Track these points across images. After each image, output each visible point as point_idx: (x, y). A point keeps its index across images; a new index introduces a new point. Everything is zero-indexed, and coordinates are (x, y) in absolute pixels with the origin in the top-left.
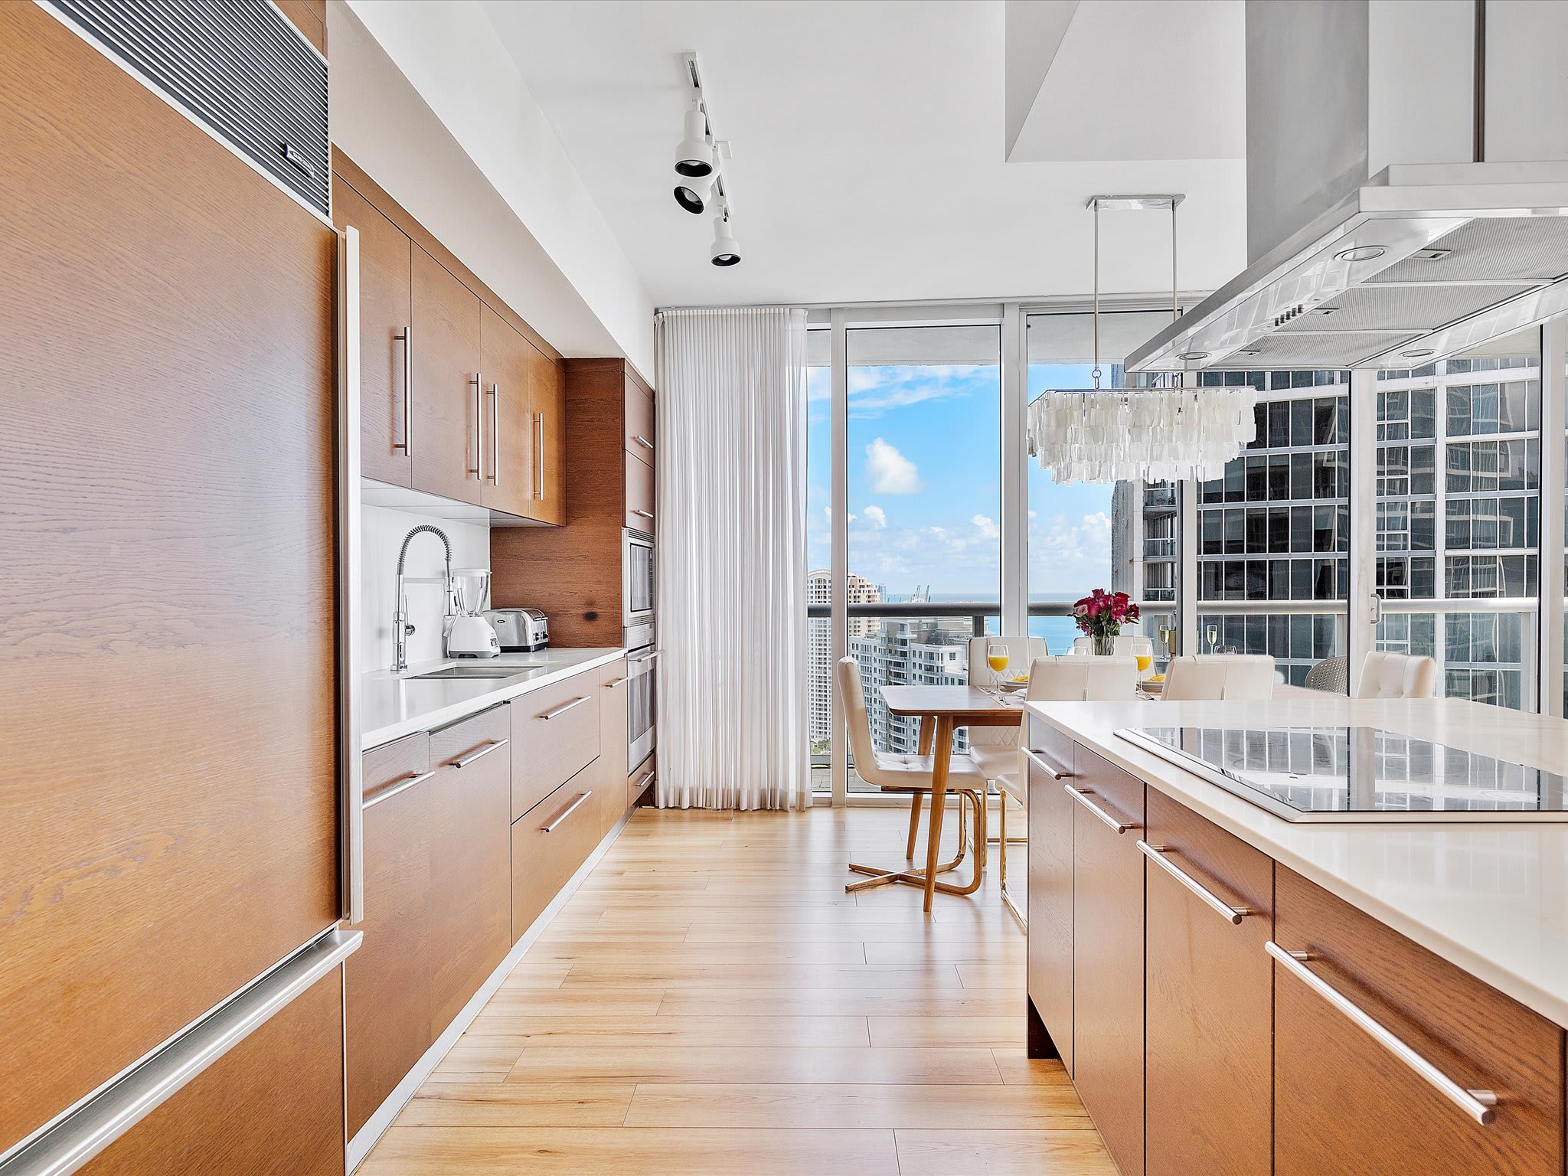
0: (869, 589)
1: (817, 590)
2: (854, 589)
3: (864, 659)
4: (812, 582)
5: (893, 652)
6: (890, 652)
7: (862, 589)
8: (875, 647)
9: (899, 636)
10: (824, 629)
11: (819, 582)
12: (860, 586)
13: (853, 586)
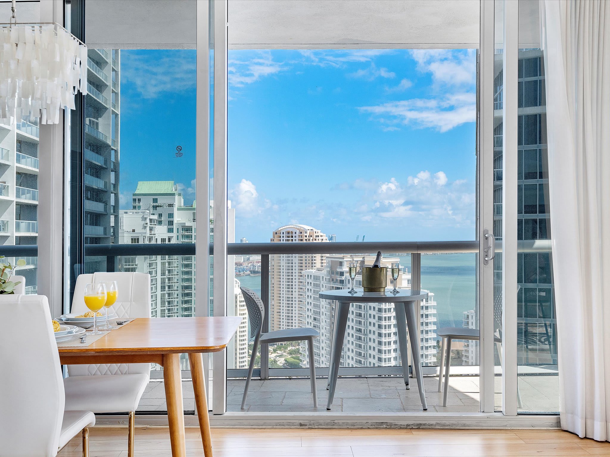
0: (322, 238)
1: (287, 239)
2: (311, 238)
3: (316, 285)
4: (283, 233)
5: (335, 280)
6: (333, 280)
7: (317, 238)
8: (323, 277)
9: (339, 270)
10: (291, 265)
11: (288, 233)
12: (316, 236)
13: (311, 236)
